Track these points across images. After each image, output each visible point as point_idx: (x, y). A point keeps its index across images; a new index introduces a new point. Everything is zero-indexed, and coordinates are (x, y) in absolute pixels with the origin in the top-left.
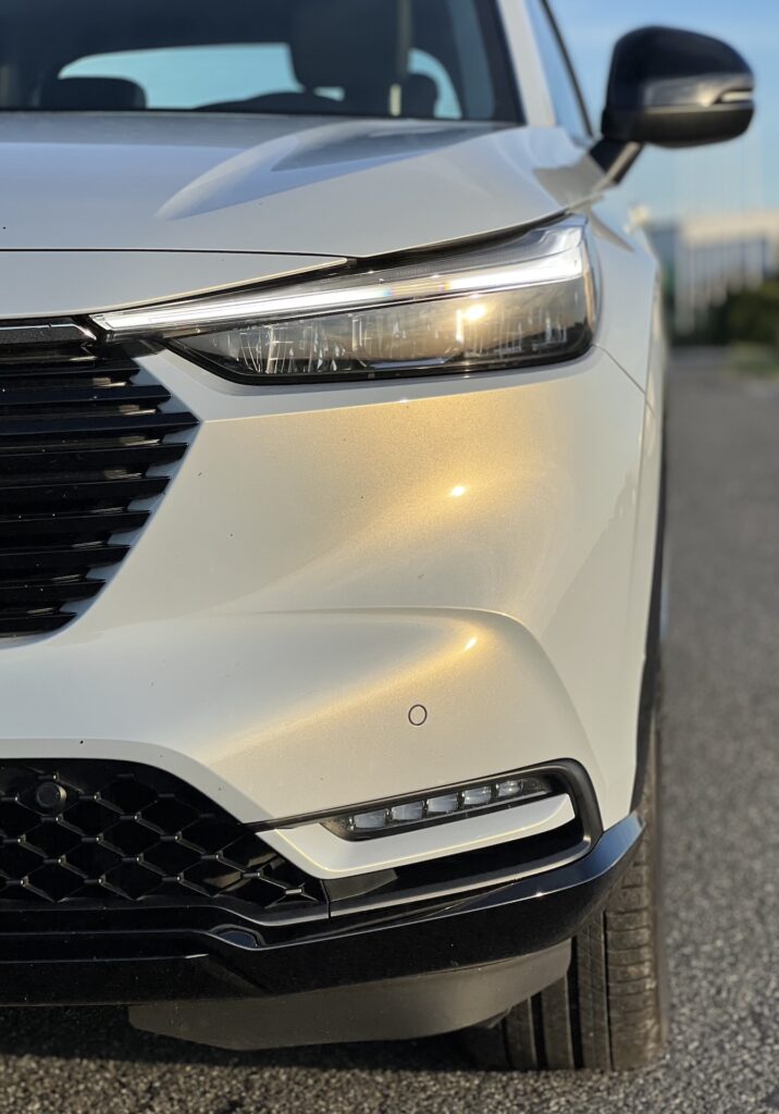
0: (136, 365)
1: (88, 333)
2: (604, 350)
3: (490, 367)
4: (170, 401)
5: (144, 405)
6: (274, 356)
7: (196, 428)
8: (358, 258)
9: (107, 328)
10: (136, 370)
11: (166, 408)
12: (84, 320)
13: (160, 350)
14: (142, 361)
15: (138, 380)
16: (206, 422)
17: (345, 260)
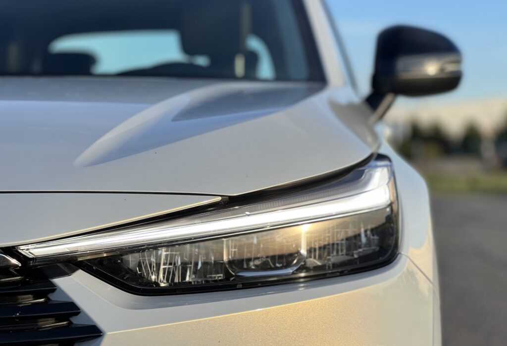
0: (53, 285)
1: (14, 261)
2: (407, 256)
3: (328, 276)
4: (80, 315)
5: (59, 318)
6: (164, 264)
7: (99, 339)
8: (229, 196)
9: (31, 256)
10: (53, 288)
11: (76, 321)
12: (12, 251)
13: (73, 271)
14: (58, 281)
15: (54, 297)
16: (109, 333)
17: (219, 198)
